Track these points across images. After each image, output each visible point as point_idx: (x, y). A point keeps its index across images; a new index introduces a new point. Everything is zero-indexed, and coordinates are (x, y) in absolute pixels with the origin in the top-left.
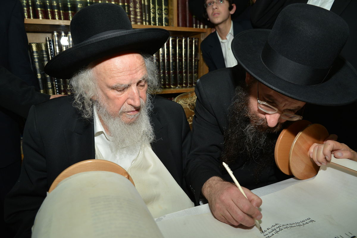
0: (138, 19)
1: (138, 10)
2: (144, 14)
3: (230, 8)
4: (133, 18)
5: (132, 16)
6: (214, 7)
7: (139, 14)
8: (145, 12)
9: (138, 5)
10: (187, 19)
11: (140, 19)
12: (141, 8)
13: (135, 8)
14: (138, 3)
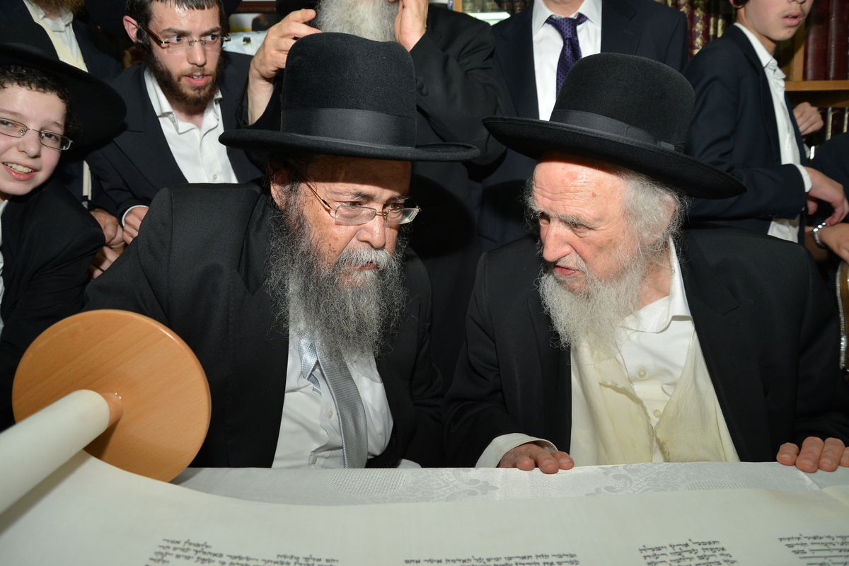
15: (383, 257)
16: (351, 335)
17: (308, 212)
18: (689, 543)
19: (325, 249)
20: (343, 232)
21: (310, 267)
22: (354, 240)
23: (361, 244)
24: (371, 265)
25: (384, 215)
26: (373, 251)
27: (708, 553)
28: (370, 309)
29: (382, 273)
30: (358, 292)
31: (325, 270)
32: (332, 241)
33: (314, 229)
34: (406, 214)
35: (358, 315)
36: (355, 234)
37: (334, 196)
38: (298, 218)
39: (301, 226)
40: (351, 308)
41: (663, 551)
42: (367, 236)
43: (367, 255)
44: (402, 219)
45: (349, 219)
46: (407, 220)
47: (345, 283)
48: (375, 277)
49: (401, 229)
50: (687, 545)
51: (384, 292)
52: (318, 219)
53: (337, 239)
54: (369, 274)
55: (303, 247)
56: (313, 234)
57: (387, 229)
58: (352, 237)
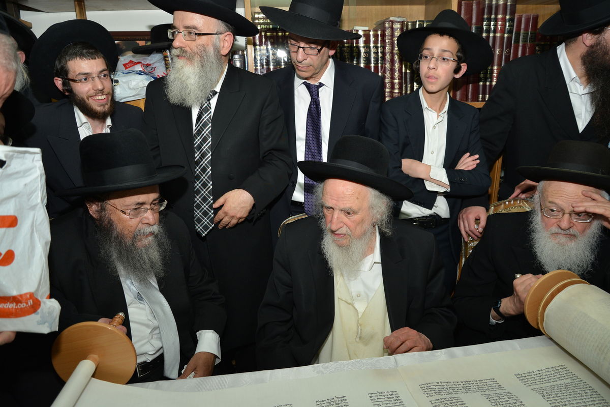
0: (395, 93)
1: (396, 81)
2: (404, 85)
3: (457, 70)
4: (387, 92)
5: (387, 90)
6: (432, 66)
7: (397, 86)
8: (406, 83)
9: (396, 75)
10: (469, 91)
11: (398, 93)
12: (400, 78)
13: (392, 78)
14: (397, 72)
15: (156, 228)
16: (148, 270)
17: (114, 218)
18: (335, 398)
19: (126, 232)
20: (134, 222)
21: (120, 242)
22: (140, 224)
23: (143, 226)
24: (152, 234)
25: (152, 209)
26: (151, 227)
27: (340, 402)
28: (155, 254)
29: (156, 236)
30: (147, 248)
31: (128, 241)
32: (129, 228)
33: (119, 225)
34: (161, 206)
35: (150, 259)
36: (141, 221)
37: (126, 208)
38: (109, 222)
39: (112, 225)
40: (146, 257)
41: (325, 402)
42: (147, 221)
43: (149, 230)
44: (160, 208)
45: (136, 216)
46: (162, 208)
47: (140, 244)
48: (154, 239)
49: (161, 213)
50: (333, 399)
51: (159, 244)
52: (120, 219)
53: (132, 226)
54: (151, 238)
55: (115, 234)
56: (119, 227)
57: (155, 214)
58: (139, 223)
